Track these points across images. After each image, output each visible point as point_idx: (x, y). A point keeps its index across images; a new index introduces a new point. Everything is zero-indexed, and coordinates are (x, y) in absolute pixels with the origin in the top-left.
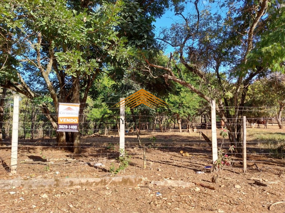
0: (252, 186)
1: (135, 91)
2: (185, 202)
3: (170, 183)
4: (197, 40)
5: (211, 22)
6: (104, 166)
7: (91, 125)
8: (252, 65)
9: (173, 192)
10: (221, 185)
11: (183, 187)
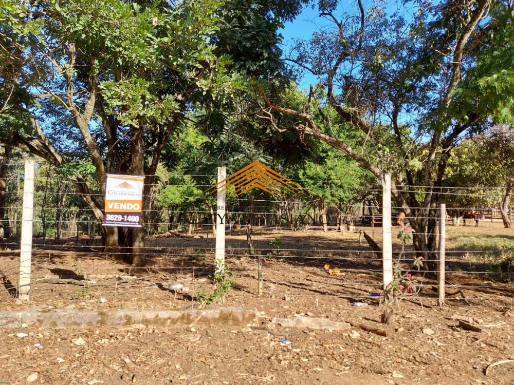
0: (454, 330)
1: (244, 155)
2: (333, 357)
3: (306, 322)
4: (359, 63)
5: (385, 30)
6: (186, 290)
7: (163, 215)
8: (460, 111)
9: (311, 338)
10: (397, 328)
11: (329, 330)
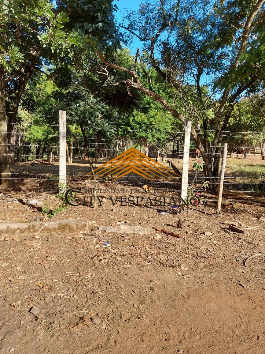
0: (225, 231)
1: (85, 103)
2: (140, 255)
3: (124, 228)
5: (195, 8)
6: (40, 204)
7: (32, 148)
8: (245, 72)
9: (126, 241)
10: (188, 231)
11: (140, 234)
